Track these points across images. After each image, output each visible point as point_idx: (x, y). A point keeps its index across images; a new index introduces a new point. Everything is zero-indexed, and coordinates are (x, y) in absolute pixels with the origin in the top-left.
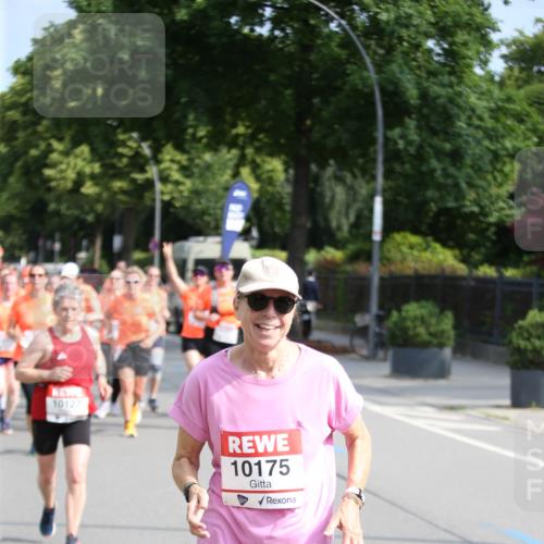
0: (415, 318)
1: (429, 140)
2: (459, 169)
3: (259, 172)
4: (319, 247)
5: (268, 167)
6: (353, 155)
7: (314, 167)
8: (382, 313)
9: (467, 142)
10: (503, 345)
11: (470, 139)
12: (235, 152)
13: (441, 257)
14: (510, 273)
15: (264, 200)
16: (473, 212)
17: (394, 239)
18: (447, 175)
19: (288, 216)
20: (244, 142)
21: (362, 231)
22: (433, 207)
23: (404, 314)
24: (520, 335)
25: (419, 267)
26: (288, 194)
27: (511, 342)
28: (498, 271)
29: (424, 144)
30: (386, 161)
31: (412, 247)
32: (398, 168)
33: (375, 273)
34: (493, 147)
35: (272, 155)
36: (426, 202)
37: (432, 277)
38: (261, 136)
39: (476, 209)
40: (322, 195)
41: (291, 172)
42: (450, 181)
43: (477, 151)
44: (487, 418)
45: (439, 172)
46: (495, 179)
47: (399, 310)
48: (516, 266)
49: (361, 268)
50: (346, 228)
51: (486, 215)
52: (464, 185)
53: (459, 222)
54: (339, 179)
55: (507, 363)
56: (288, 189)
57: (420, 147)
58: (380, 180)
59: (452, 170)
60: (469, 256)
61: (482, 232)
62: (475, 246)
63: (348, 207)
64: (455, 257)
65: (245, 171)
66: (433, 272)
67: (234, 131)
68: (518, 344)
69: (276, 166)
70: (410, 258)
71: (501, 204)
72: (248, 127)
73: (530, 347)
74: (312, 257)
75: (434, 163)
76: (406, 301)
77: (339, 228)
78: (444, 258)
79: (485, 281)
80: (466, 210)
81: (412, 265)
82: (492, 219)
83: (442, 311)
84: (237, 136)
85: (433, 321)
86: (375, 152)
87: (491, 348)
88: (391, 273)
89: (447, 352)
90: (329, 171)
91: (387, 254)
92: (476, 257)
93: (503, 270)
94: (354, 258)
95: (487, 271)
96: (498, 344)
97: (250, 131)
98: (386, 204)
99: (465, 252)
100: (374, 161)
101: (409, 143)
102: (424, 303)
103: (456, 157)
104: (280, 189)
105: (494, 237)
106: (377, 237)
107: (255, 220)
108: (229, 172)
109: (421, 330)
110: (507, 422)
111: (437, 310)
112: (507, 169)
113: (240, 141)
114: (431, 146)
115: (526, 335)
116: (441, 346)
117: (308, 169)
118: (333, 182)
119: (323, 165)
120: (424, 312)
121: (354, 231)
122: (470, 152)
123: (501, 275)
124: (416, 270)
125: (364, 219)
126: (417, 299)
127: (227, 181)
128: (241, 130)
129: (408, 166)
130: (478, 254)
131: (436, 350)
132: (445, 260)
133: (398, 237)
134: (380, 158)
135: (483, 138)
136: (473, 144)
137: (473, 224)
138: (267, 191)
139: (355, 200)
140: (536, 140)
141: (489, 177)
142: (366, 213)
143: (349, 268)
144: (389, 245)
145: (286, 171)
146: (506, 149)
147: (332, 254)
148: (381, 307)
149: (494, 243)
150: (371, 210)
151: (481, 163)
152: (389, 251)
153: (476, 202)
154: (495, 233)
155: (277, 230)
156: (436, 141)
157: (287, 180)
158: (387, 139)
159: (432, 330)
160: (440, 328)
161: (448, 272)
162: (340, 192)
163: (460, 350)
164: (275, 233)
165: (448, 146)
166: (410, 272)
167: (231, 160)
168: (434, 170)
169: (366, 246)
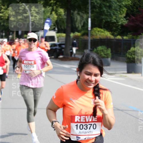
0: (101, 50)
1: (103, 3)
2: (111, 10)
3: (57, 12)
4: (74, 32)
5: (59, 11)
6: (82, 8)
7: (72, 11)
8: (91, 49)
9: (113, 3)
10: (124, 57)
11: (114, 2)
12: (51, 8)
13: (106, 34)
14: (125, 38)
15: (58, 20)
16: (114, 22)
17: (94, 29)
18: (108, 12)
19: (66, 24)
20: (53, 5)
21: (85, 27)
22: (104, 21)
23: (98, 49)
24: (129, 54)
25: (101, 37)
26: (65, 18)
27: (126, 56)
28: (122, 37)
29: (102, 4)
30: (91, 8)
31: (98, 31)
32: (95, 10)
33: (89, 38)
34: (119, 4)
35: (61, 8)
36: (102, 19)
37: (104, 39)
38: (58, 3)
39: (115, 21)
40: (74, 18)
41: (66, 12)
42: (109, 14)
43: (116, 5)
44: (121, 77)
45: (106, 11)
46: (121, 12)
47: (96, 48)
48: (126, 36)
49: (85, 37)
50: (80, 27)
51: (118, 22)
52: (112, 15)
53: (111, 25)
54: (78, 14)
55: (126, 62)
56: (65, 17)
57: (101, 5)
58: (90, 14)
59: (109, 11)
60: (114, 33)
61: (117, 27)
62: (115, 31)
63: (81, 21)
64: (110, 34)
65: (53, 13)
66: (105, 38)
67: (50, 2)
68: (129, 57)
69: (62, 11)
70: (98, 34)
71: (122, 19)
72: (54, 1)
73: (132, 57)
74: (72, 35)
75: (104, 9)
76: (98, 46)
77: (79, 27)
78: (107, 34)
79: (119, 40)
80: (113, 21)
81: (99, 36)
82: (120, 24)
83: (108, 48)
84: (51, 3)
85: (105, 51)
86: (88, 6)
87: (121, 58)
88: (93, 38)
89: (109, 59)
90: (76, 12)
91: (92, 34)
92: (116, 34)
93: (123, 37)
94: (83, 35)
95: (119, 37)
96: (122, 57)
97: (55, 2)
98: (92, 20)
99: (113, 32)
100: (88, 8)
101: (98, 3)
102: (103, 46)
103: (110, 7)
104: (63, 17)
105: (120, 28)
106: (89, 29)
107: (56, 26)
108: (49, 13)
109: (102, 53)
110: (126, 77)
111: (106, 48)
112: (123, 10)
113: (52, 4)
114: (103, 4)
115: (130, 54)
116: (108, 57)
117: (71, 12)
118: (77, 15)
119: (74, 10)
120: (103, 49)
121: (83, 28)
122: (114, 6)
123: (123, 38)
124: (100, 38)
125: (86, 24)
126: (101, 45)
127: (49, 15)
128: (52, 1)
129: (97, 10)
130: (116, 33)
131: (106, 59)
132: (107, 35)
133: (95, 29)
134: (90, 8)
135: (117, 2)
136: (114, 4)
137: (114, 25)
138: (60, 18)
139: (83, 19)
140: (131, 2)
141: (119, 12)
142: (86, 22)
143: (82, 37)
144: (93, 31)
145: (65, 12)
146: (123, 5)
147: (77, 34)
148: (91, 48)
149: (120, 30)
150: (88, 22)
151: (116, 8)
152: (93, 33)
153: (115, 19)
154: (121, 27)
155: (63, 28)
156: (104, 3)
157: (65, 15)
158: (91, 3)
159: (105, 53)
160: (107, 53)
161: (108, 38)
162: (79, 18)
163: (113, 58)
164: (62, 29)
165: (108, 4)
166: (98, 38)
167: (49, 10)
168: (104, 11)
169: (86, 32)
